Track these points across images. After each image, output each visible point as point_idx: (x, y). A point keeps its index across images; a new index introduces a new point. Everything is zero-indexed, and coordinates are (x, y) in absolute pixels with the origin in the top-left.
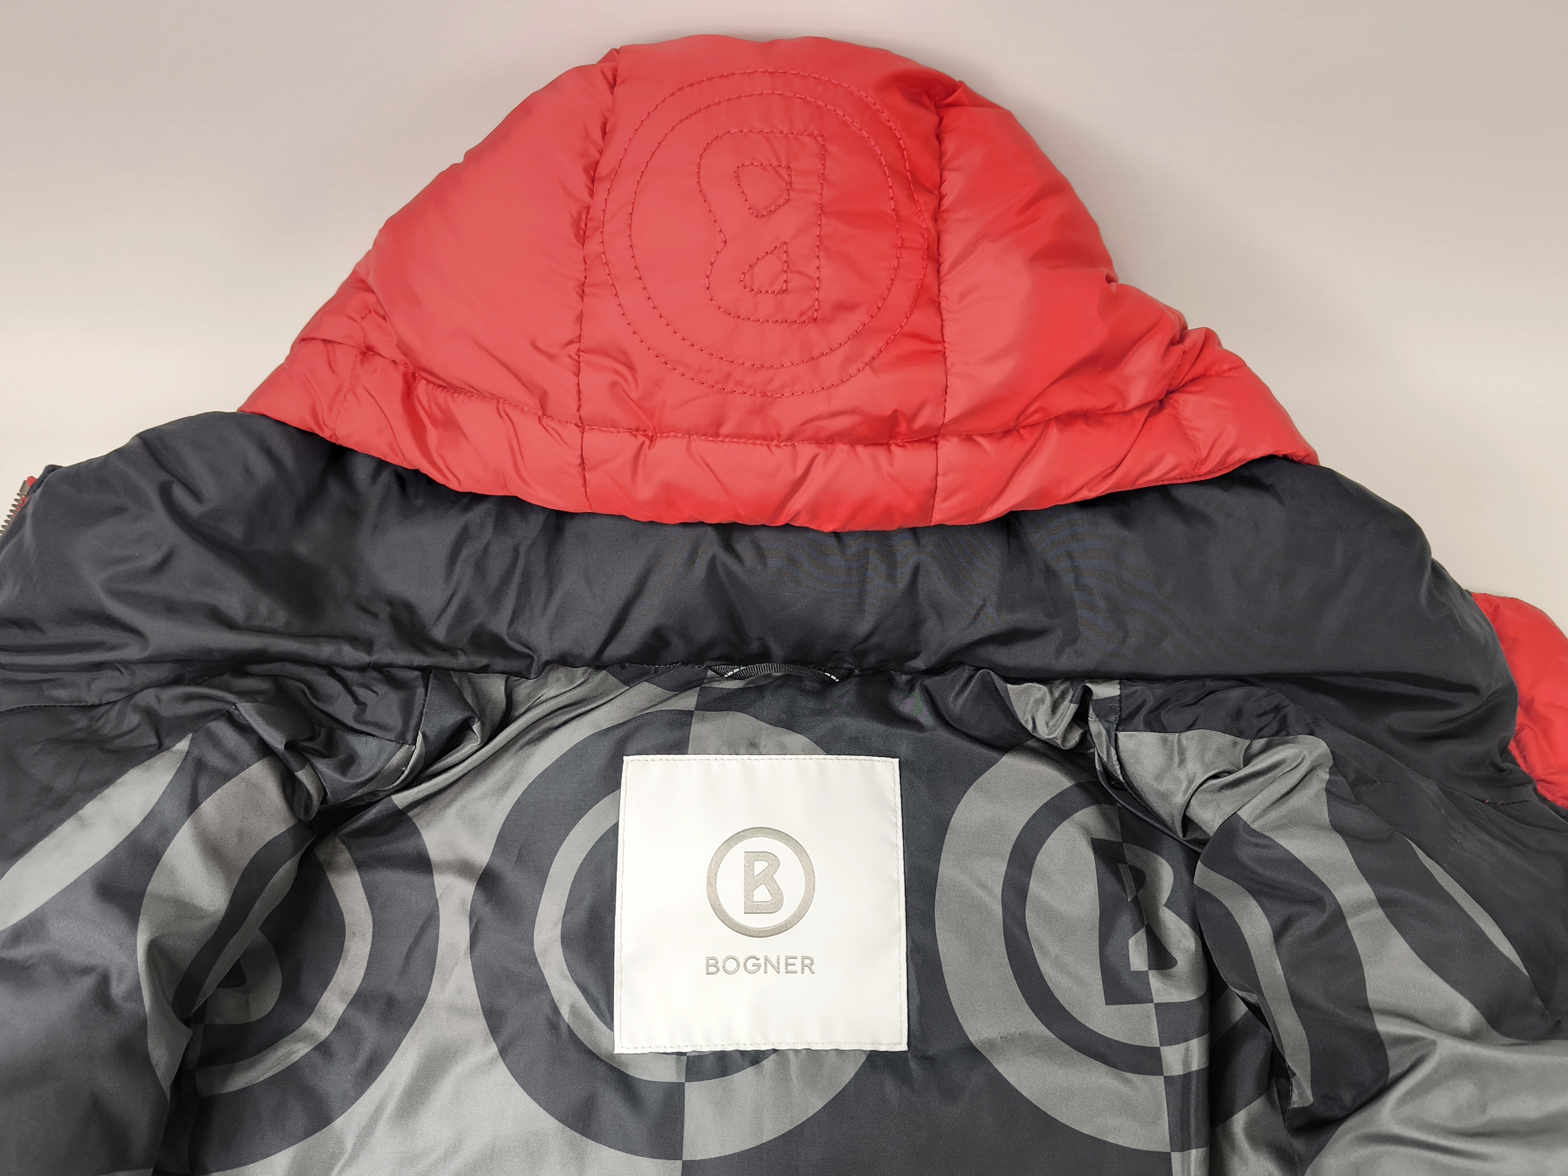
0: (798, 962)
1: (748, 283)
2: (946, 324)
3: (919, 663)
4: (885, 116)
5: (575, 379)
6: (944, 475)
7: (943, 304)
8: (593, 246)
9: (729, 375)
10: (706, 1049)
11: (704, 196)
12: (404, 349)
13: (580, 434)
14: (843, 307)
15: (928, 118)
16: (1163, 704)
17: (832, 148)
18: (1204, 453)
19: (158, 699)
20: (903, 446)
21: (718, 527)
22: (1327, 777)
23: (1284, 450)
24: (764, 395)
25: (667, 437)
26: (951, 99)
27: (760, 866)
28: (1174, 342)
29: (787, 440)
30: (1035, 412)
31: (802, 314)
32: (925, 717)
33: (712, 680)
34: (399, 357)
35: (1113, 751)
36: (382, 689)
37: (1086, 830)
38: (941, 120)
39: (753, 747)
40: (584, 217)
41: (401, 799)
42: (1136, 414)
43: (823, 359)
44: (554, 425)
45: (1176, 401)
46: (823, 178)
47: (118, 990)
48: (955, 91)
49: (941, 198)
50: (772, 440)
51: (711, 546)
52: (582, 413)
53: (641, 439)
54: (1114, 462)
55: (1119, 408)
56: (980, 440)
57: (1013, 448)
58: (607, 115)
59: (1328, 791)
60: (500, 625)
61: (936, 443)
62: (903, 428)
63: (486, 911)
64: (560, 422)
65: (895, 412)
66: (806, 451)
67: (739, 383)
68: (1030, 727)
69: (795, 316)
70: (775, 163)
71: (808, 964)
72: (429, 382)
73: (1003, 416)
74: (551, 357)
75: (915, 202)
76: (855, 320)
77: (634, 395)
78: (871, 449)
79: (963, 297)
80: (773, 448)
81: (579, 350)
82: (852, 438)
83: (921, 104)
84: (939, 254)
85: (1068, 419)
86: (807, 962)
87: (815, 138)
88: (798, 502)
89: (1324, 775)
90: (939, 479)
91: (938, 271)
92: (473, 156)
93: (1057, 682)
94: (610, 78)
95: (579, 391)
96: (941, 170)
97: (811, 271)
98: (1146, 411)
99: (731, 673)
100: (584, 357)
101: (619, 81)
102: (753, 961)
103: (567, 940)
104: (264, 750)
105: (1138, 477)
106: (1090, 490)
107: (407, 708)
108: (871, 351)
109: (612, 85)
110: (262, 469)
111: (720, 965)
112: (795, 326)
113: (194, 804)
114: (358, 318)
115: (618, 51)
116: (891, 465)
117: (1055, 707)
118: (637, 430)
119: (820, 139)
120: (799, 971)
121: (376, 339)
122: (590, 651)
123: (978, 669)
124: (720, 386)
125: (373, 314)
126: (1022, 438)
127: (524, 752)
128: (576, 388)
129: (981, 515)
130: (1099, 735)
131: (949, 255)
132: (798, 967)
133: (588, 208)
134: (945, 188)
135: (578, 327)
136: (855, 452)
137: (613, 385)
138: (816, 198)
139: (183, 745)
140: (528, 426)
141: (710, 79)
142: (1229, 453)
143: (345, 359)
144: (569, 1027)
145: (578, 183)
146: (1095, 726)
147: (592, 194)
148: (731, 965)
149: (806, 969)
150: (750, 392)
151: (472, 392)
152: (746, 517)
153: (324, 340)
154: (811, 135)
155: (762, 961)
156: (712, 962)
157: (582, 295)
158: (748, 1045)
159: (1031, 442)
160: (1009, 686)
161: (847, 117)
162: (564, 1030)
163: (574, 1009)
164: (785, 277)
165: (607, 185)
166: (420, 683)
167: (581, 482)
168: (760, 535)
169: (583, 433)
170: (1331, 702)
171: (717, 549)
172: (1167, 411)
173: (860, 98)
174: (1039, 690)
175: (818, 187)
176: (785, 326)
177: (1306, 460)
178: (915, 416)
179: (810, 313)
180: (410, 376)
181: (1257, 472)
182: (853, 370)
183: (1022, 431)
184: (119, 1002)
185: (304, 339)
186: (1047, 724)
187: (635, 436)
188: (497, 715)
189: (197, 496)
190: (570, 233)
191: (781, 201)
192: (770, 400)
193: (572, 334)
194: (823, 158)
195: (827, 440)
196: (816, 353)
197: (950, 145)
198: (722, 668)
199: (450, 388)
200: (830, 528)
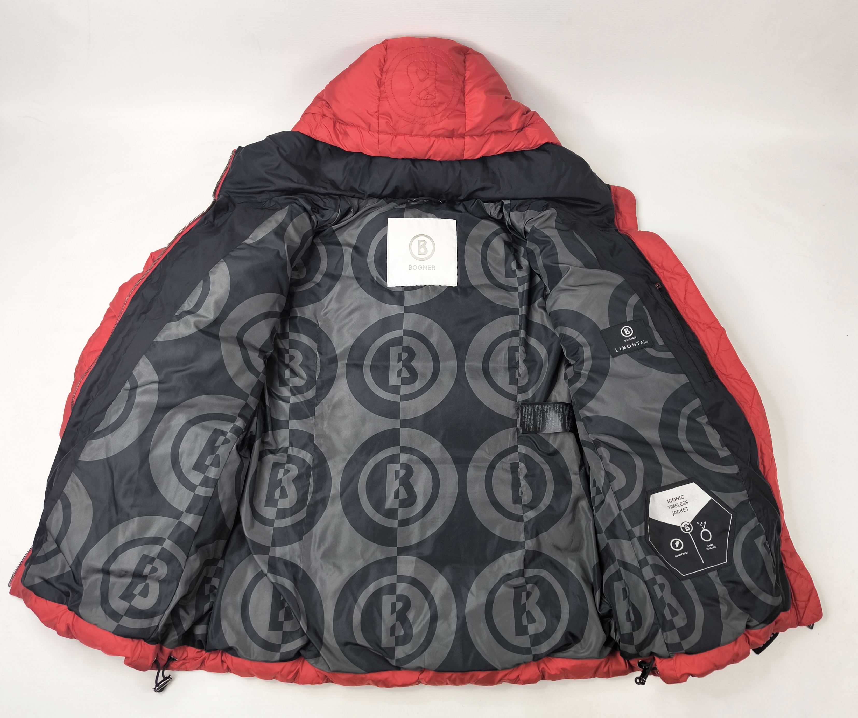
0: (431, 267)
1: (419, 97)
2: (466, 108)
3: (462, 198)
4: (451, 58)
5: (377, 121)
6: (466, 146)
7: (465, 103)
8: (382, 88)
9: (414, 120)
10: (409, 285)
11: (409, 76)
12: (334, 115)
13: (378, 135)
14: (441, 103)
15: (462, 58)
16: (520, 205)
17: (438, 65)
18: (531, 142)
19: (278, 199)
20: (456, 138)
21: (410, 159)
22: (556, 218)
23: (550, 142)
24: (423, 125)
25: (400, 136)
26: (468, 53)
27: (422, 243)
28: (523, 114)
29: (428, 136)
30: (487, 130)
31: (432, 104)
32: (463, 210)
33: (409, 202)
34: (332, 117)
35: (509, 217)
36: (330, 199)
37: (503, 239)
38: (465, 58)
39: (420, 217)
40: (380, 81)
41: (335, 227)
42: (514, 132)
43: (436, 116)
44: (372, 133)
45: (525, 129)
46: (436, 72)
47: (281, 254)
48: (469, 51)
49: (465, 77)
50: (424, 136)
51: (410, 165)
52: (379, 129)
53: (393, 136)
54: (508, 143)
55: (510, 130)
56: (475, 137)
57: (484, 139)
58: (385, 56)
59: (556, 221)
60: (356, 186)
61: (464, 138)
62: (455, 133)
63: (355, 255)
64: (373, 132)
65: (453, 129)
66: (433, 139)
67: (417, 122)
68: (489, 214)
69: (430, 105)
70: (425, 69)
71: (434, 267)
72: (340, 123)
73: (480, 130)
74: (372, 115)
75: (458, 78)
76: (444, 106)
77: (392, 125)
78: (448, 139)
79: (470, 101)
80: (425, 138)
81: (379, 114)
82: (444, 136)
83: (460, 54)
84: (464, 91)
85: (496, 132)
86: (433, 267)
87: (434, 63)
88: (431, 153)
89: (555, 217)
90: (465, 147)
91: (464, 95)
92: (351, 66)
93: (496, 202)
94: (385, 47)
95: (379, 124)
96: (465, 70)
97: (433, 94)
98: (517, 131)
99: (414, 200)
100: (380, 116)
101: (387, 48)
102: (420, 267)
103: (375, 261)
104: (305, 210)
105: (514, 148)
106: (502, 151)
107: (336, 204)
108: (448, 114)
109: (386, 49)
110: (299, 144)
111: (412, 267)
112: (430, 108)
113: (292, 220)
114: (321, 107)
115: (387, 40)
116: (453, 143)
117: (495, 208)
118: (392, 134)
119: (435, 63)
120: (431, 269)
121: (326, 112)
122: (379, 193)
123: (476, 199)
124: (412, 122)
125: (325, 106)
126: (485, 137)
127: (363, 218)
128: (378, 123)
129: (476, 156)
130: (506, 214)
131: (466, 92)
132: (431, 268)
133: (381, 79)
134: (466, 75)
135: (378, 108)
136: (444, 139)
137: (387, 122)
138: (434, 77)
139: (287, 208)
140: (365, 133)
141: (410, 48)
142: (537, 142)
143: (318, 118)
144: (376, 281)
145: (378, 73)
146: (505, 212)
147: (382, 76)
148: (415, 267)
149: (433, 269)
150: (419, 124)
151: (353, 125)
152: (418, 157)
153: (312, 113)
154: (433, 62)
155: (422, 267)
156: (410, 267)
157: (379, 100)
158: (419, 284)
159: (487, 138)
160: (484, 203)
161: (442, 58)
162: (375, 281)
163: (377, 277)
164: (427, 96)
165: (385, 74)
166: (338, 198)
167: (378, 147)
168: (422, 162)
169: (379, 135)
170: (563, 206)
171: (411, 166)
172: (523, 131)
173: (445, 53)
174: (491, 204)
175: (435, 74)
176: (427, 107)
177: (558, 144)
178: (458, 130)
179: (433, 104)
180: (335, 122)
181: (545, 147)
182: (443, 119)
183: (485, 135)
184: (282, 257)
185: (306, 113)
186: (493, 212)
187: (392, 135)
188: (356, 209)
189: (285, 151)
190: (377, 85)
191: (427, 78)
192: (424, 126)
193: (376, 110)
194: (436, 67)
195: (437, 136)
196: (435, 114)
197: (467, 64)
198: (411, 199)
199: (346, 124)
200: (438, 159)
